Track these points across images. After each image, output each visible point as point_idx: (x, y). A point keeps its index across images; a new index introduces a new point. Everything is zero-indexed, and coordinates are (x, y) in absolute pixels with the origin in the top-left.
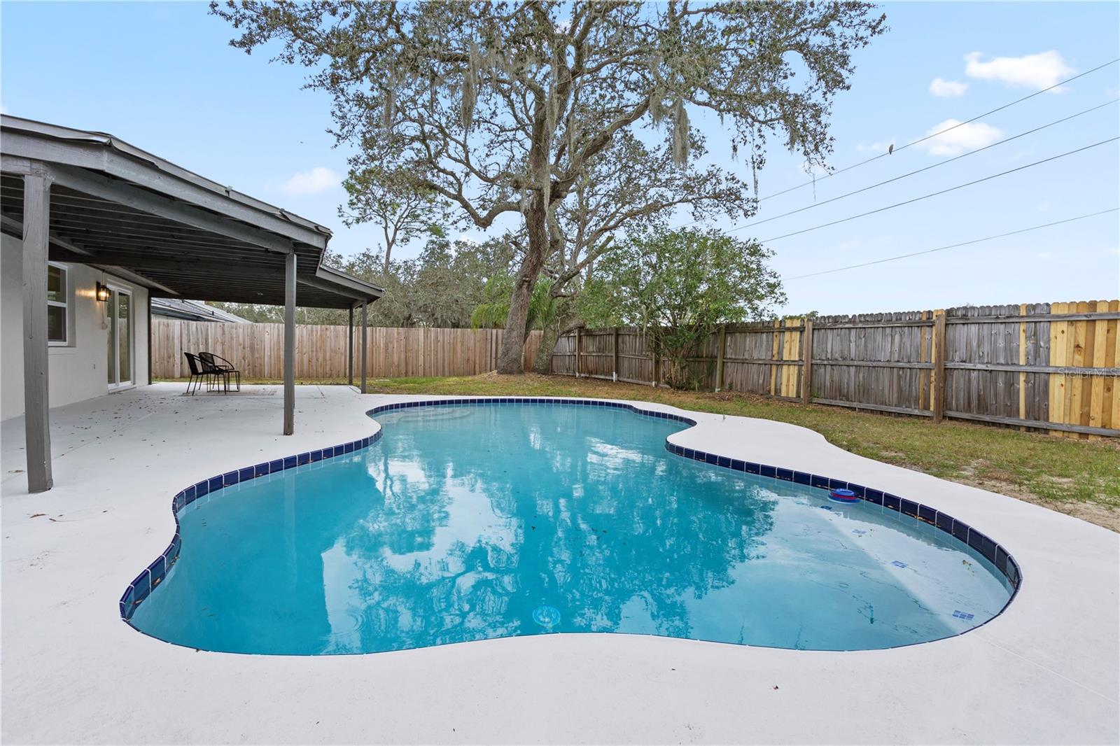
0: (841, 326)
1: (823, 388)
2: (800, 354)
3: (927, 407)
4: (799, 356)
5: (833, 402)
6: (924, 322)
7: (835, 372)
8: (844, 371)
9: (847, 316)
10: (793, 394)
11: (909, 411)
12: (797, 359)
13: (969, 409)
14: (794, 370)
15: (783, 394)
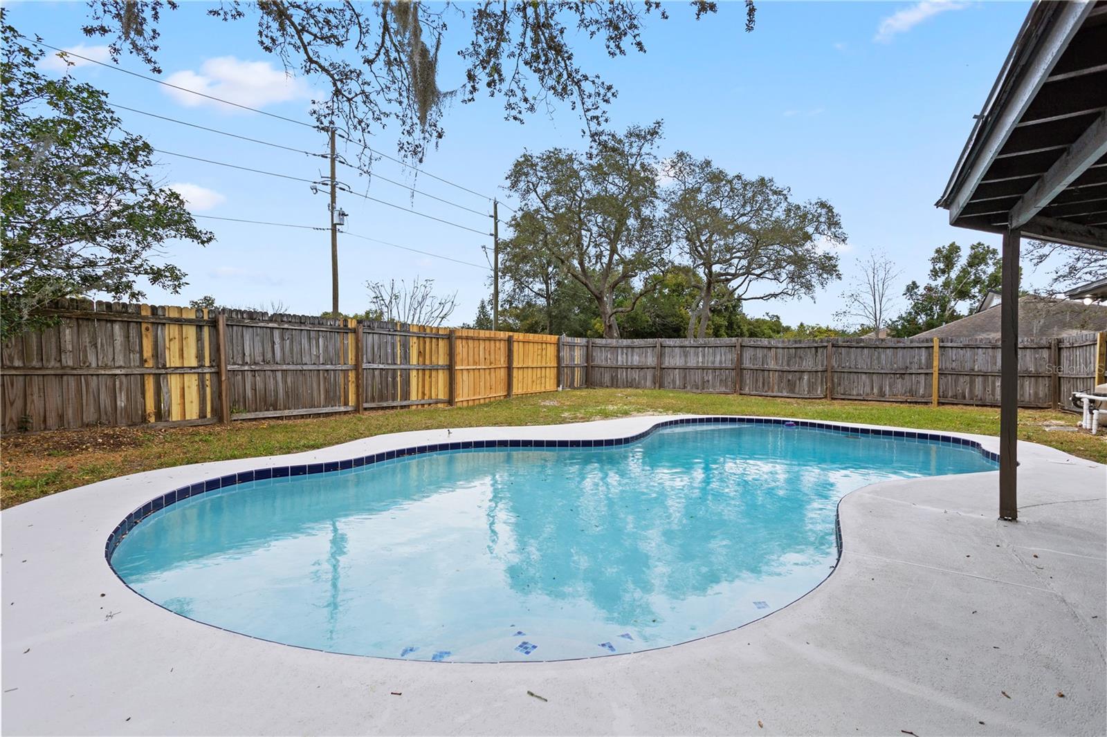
0: (262, 324)
1: (242, 400)
2: (200, 357)
3: (346, 404)
4: (199, 361)
5: (261, 415)
6: (341, 329)
7: (258, 378)
8: (269, 377)
9: (267, 313)
10: (193, 413)
11: (336, 409)
12: (194, 363)
13: (373, 400)
14: (192, 382)
15: (176, 416)
